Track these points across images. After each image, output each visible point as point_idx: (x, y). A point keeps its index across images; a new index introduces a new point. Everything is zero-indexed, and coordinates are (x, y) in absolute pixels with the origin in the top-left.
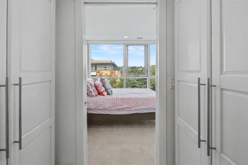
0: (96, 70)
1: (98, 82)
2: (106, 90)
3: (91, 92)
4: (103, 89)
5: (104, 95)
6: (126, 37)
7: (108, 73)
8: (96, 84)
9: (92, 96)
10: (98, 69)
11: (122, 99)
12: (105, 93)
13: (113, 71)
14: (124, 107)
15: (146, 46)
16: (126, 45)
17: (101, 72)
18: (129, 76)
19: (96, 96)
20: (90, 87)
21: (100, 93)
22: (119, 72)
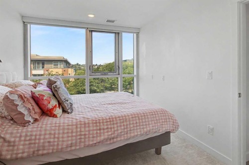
0: (43, 67)
1: (42, 89)
2: (60, 104)
3: (21, 113)
4: (54, 102)
5: (55, 116)
6: (92, 16)
7: (60, 71)
8: (37, 94)
9: (25, 124)
10: (46, 66)
11: (96, 122)
12: (58, 111)
13: (66, 69)
14: (102, 138)
15: (118, 34)
16: (90, 31)
17: (50, 70)
18: (94, 74)
19: (36, 120)
20: (19, 102)
21: (46, 113)
22: (73, 70)
